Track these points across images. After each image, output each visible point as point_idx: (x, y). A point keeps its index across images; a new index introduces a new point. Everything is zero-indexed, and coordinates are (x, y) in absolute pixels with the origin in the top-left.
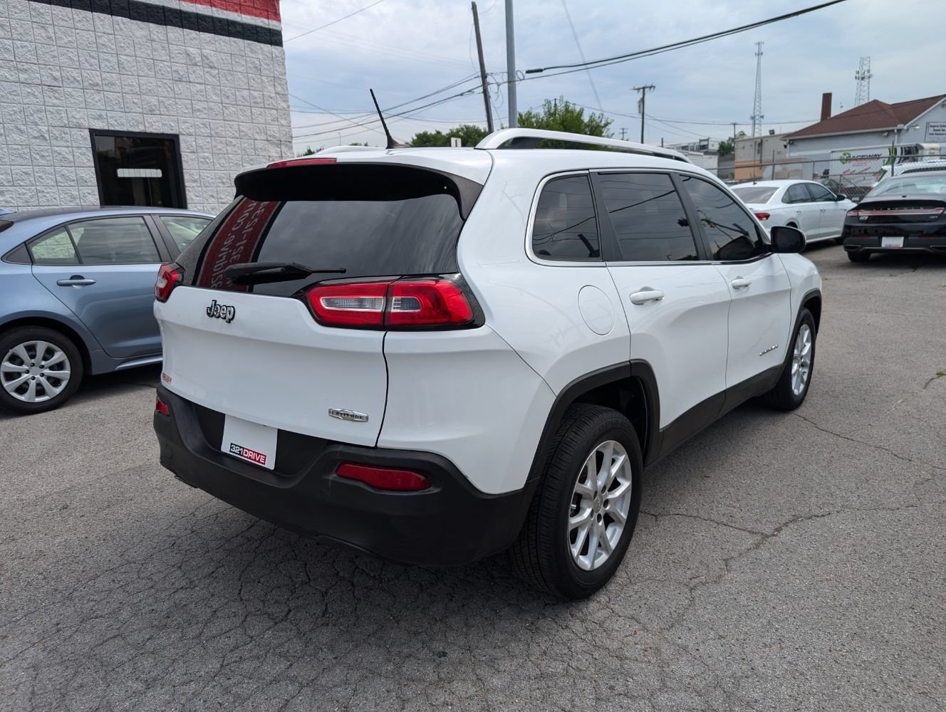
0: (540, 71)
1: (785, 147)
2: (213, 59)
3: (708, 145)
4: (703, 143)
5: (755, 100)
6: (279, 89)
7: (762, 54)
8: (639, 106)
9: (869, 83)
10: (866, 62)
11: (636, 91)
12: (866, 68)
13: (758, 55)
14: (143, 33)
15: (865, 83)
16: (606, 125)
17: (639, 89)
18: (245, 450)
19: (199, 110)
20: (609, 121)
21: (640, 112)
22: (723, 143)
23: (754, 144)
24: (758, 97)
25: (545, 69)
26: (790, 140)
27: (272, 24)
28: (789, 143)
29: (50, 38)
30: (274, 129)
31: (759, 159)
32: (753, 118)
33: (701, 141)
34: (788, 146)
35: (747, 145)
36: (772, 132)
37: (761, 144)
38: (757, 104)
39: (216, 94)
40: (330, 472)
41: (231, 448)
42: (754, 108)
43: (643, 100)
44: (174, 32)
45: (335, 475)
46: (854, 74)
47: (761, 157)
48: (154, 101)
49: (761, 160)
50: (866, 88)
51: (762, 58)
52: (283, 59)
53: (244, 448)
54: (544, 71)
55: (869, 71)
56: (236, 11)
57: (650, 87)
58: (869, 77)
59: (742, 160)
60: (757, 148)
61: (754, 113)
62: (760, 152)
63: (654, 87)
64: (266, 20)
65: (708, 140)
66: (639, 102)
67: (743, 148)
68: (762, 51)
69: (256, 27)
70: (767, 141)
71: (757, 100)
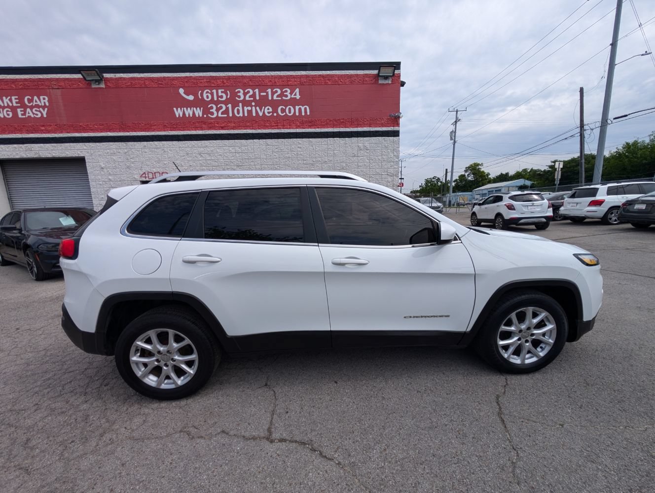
0: (626, 116)
2: (368, 147)
6: (395, 154)
14: (343, 142)
19: (360, 166)
25: (629, 114)
27: (396, 128)
29: (313, 149)
30: (391, 171)
39: (368, 159)
44: (354, 139)
48: (344, 165)
52: (399, 142)
54: (628, 116)
56: (380, 127)
64: (393, 128)
69: (388, 131)
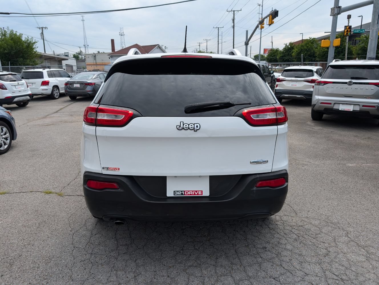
0: (9, 14)
1: (109, 58)
3: (68, 55)
4: (66, 54)
5: (84, 39)
7: (84, 20)
8: (41, 36)
9: (124, 37)
10: (122, 29)
11: (39, 29)
12: (122, 32)
13: (83, 21)
15: (122, 37)
16: (35, 43)
17: (40, 28)
18: (185, 192)
20: (36, 41)
21: (42, 38)
22: (75, 54)
23: (92, 56)
24: (85, 37)
25: (11, 13)
26: (111, 56)
28: (111, 57)
31: (95, 62)
32: (85, 46)
33: (65, 53)
34: (110, 58)
35: (90, 56)
36: (99, 52)
37: (95, 56)
38: (85, 40)
40: (253, 187)
41: (174, 193)
42: (84, 42)
43: (42, 33)
45: (255, 188)
46: (119, 33)
47: (96, 61)
49: (96, 63)
50: (123, 39)
51: (84, 22)
53: (184, 191)
54: (10, 14)
55: (123, 33)
57: (45, 28)
58: (124, 35)
59: (88, 62)
60: (94, 58)
61: (85, 44)
62: (95, 59)
63: (47, 28)
65: (68, 53)
66: (41, 34)
67: (89, 57)
68: (84, 19)
70: (97, 55)
71: (85, 39)
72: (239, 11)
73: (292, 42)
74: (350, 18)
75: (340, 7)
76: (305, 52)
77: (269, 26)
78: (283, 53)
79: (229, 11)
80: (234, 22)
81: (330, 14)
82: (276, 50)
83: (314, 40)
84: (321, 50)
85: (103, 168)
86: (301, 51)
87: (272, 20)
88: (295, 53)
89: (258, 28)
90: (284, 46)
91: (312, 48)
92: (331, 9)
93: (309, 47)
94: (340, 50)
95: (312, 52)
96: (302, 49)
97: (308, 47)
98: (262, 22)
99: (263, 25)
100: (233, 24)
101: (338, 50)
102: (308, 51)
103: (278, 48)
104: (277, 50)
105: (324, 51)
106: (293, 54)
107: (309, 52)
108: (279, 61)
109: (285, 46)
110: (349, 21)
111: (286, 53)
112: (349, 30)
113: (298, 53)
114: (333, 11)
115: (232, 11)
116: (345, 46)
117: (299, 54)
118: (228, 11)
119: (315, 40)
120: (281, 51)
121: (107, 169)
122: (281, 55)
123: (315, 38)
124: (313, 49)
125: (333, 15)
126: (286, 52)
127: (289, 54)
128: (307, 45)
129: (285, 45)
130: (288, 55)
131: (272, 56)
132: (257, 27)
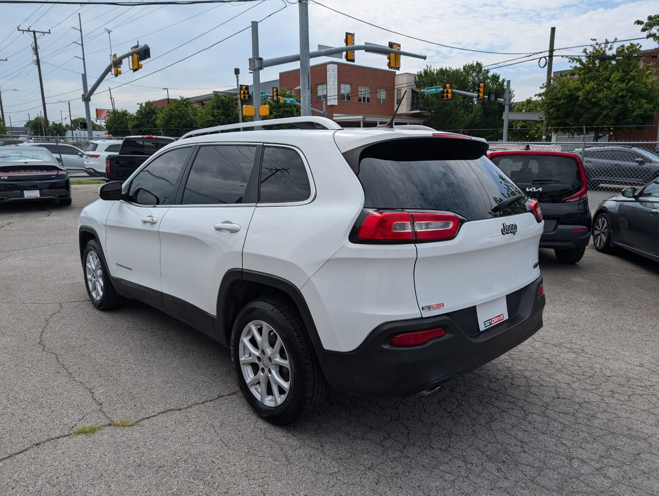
18: (492, 320)
41: (485, 325)
72: (45, 33)
73: (151, 101)
74: (239, 73)
75: (261, 59)
76: (178, 121)
77: (132, 71)
78: (137, 118)
79: (23, 31)
80: (37, 54)
81: (249, 68)
82: (123, 113)
83: (188, 101)
84: (205, 119)
85: (423, 309)
86: (170, 118)
87: (138, 62)
88: (161, 121)
89: (110, 73)
90: (138, 108)
91: (187, 114)
92: (249, 60)
93: (183, 112)
94: (231, 119)
95: (189, 120)
96: (171, 115)
97: (180, 111)
98: (117, 63)
99: (118, 69)
100: (35, 56)
101: (228, 120)
102: (181, 119)
103: (126, 111)
104: (125, 114)
105: (209, 121)
106: (158, 122)
107: (184, 120)
108: (132, 133)
109: (140, 108)
110: (237, 78)
111: (143, 120)
112: (246, 92)
113: (165, 122)
114: (252, 63)
115: (29, 31)
116: (238, 114)
117: (168, 122)
118: (20, 29)
119: (190, 100)
120: (132, 115)
121: (429, 308)
122: (136, 122)
123: (189, 99)
124: (189, 116)
125: (253, 69)
126: (142, 118)
127: (150, 121)
128: (180, 109)
129: (139, 105)
130: (148, 122)
131: (118, 123)
132: (108, 70)
